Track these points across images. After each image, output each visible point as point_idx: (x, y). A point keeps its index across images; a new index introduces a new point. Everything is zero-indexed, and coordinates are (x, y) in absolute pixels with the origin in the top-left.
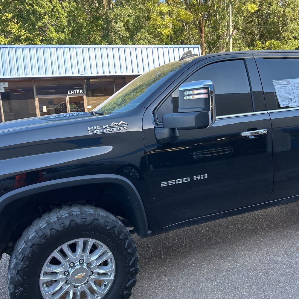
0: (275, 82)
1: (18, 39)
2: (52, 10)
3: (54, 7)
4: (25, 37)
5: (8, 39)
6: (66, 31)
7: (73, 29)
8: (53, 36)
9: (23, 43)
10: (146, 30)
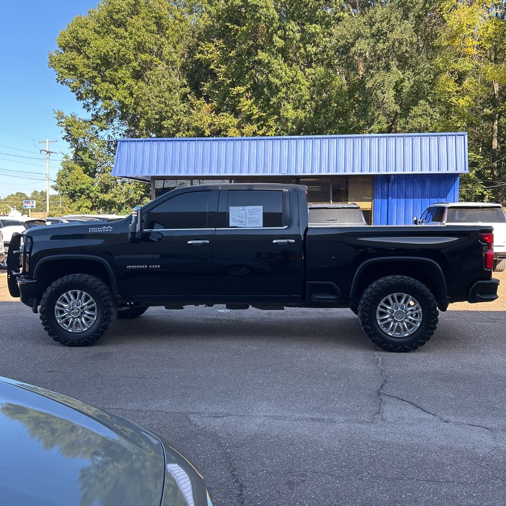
0: (231, 208)
1: (248, 120)
2: (293, 79)
3: (295, 76)
4: (257, 116)
5: (238, 119)
6: (308, 108)
7: (316, 104)
8: (289, 116)
9: (254, 124)
10: (428, 100)
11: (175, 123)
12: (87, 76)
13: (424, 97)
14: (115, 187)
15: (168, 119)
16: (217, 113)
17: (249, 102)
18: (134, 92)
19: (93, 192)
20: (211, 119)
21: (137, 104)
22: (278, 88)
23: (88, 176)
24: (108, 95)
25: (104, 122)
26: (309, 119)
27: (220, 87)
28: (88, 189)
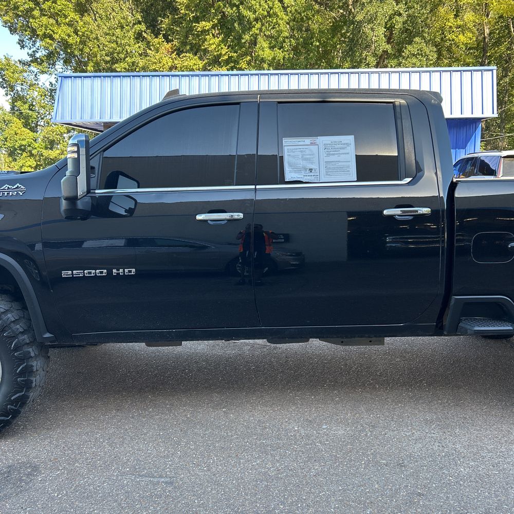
0: (286, 141)
1: (216, 61)
2: (268, 12)
3: (271, 8)
4: (226, 57)
5: (203, 61)
6: (286, 46)
7: (296, 42)
8: (265, 55)
9: (222, 66)
10: (424, 38)
11: (129, 66)
12: (21, 9)
13: (420, 34)
14: (61, 142)
15: (121, 62)
16: (178, 54)
17: (217, 40)
18: (79, 28)
19: (36, 148)
20: (171, 61)
21: (83, 43)
22: (251, 23)
23: (28, 131)
24: (48, 31)
25: (45, 64)
26: (288, 60)
27: (182, 23)
28: (29, 146)
